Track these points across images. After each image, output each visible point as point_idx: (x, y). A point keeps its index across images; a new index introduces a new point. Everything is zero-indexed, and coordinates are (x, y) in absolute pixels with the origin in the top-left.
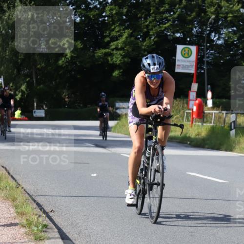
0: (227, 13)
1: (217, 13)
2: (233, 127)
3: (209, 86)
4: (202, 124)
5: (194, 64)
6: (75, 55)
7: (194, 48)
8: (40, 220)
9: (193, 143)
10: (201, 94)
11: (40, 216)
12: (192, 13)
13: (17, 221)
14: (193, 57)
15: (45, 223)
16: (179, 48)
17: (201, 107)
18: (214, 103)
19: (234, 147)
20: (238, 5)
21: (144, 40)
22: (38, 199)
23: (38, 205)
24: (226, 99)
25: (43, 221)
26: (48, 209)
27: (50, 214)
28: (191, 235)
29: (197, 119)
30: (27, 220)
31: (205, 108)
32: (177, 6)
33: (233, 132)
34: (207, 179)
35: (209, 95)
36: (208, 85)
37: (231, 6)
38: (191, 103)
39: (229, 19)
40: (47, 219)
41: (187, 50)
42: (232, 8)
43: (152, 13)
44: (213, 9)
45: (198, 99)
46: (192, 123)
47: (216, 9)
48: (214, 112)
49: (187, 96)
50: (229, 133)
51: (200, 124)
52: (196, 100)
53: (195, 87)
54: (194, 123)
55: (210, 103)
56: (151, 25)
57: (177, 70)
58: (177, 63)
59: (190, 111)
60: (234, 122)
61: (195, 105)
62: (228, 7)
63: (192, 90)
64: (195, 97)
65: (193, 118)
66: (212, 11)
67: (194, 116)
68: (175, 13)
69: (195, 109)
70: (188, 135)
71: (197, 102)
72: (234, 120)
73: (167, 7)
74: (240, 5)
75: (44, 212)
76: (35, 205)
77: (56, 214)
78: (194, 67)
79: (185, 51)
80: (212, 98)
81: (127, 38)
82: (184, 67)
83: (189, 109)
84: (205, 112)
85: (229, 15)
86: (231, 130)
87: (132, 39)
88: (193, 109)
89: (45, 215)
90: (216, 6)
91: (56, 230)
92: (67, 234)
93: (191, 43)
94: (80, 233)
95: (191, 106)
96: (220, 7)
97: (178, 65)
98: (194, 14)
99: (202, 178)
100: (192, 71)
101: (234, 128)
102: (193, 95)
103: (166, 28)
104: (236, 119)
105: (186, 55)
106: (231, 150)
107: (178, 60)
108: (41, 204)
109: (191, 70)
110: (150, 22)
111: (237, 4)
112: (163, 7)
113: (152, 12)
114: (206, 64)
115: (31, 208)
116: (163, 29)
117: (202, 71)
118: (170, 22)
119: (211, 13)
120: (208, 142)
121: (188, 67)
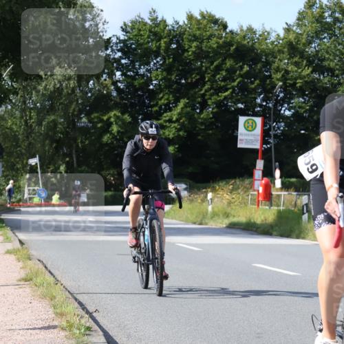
0: (296, 79)
1: (284, 79)
2: (305, 211)
3: (277, 164)
4: (270, 208)
5: (259, 138)
6: (122, 130)
7: (259, 120)
8: (83, 321)
9: (259, 230)
10: (268, 173)
11: (82, 317)
12: (255, 80)
13: (56, 323)
14: (258, 130)
15: (88, 325)
16: (242, 120)
17: (267, 188)
18: (283, 183)
19: (307, 234)
20: (308, 69)
21: (201, 112)
22: (80, 297)
23: (80, 304)
25: (86, 323)
26: (91, 309)
27: (94, 314)
28: (259, 337)
29: (264, 202)
30: (68, 321)
31: (272, 189)
32: (238, 72)
33: (305, 217)
34: (276, 272)
35: (277, 173)
36: (276, 162)
37: (300, 70)
38: (257, 183)
39: (298, 85)
40: (90, 320)
41: (250, 122)
42: (300, 73)
43: (208, 81)
44: (279, 75)
45: (265, 179)
46: (258, 205)
47: (283, 76)
48: (283, 193)
49: (251, 175)
50: (301, 218)
51: (267, 207)
52: (262, 179)
53: (260, 164)
54: (260, 207)
55: (278, 183)
56: (207, 94)
57: (240, 145)
58: (239, 137)
59: (256, 193)
60: (307, 205)
61: (261, 185)
62: (296, 71)
63: (257, 168)
64: (261, 176)
65: (259, 201)
66: (278, 77)
67: (260, 199)
68: (234, 81)
69: (261, 190)
70: (252, 221)
71: (263, 182)
72: (307, 202)
73: (224, 74)
74: (310, 69)
75: (88, 312)
76: (76, 305)
77: (101, 314)
78: (259, 142)
79: (248, 123)
80: (281, 177)
81: (182, 108)
82: (247, 142)
83: (254, 190)
84: (273, 193)
85: (298, 81)
86: (304, 214)
87: (189, 109)
88: (258, 191)
89: (87, 316)
90: (283, 72)
91: (101, 333)
92: (115, 338)
93: (255, 114)
94: (129, 336)
95: (256, 187)
96: (287, 72)
97: (241, 140)
98: (257, 82)
99: (270, 270)
100: (257, 146)
101: (307, 211)
102: (258, 174)
103: (226, 98)
104: (309, 202)
105: (250, 128)
106: (303, 238)
107: (241, 134)
108: (84, 303)
109: (255, 145)
110: (206, 91)
111: (306, 68)
112: (219, 74)
113: (207, 79)
114: (272, 138)
115: (72, 307)
116: (222, 98)
117: (269, 146)
118: (231, 90)
119: (278, 80)
120: (277, 228)
121: (252, 142)
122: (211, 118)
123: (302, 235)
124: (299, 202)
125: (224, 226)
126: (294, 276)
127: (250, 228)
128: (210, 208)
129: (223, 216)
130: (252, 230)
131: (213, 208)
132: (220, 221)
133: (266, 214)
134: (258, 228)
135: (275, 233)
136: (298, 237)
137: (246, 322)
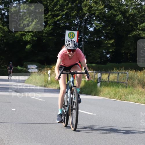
1: (89, 11)
2: (99, 81)
7: (76, 33)
16: (67, 32)
19: (100, 93)
20: (102, 6)
24: (95, 64)
32: (66, 7)
33: (99, 84)
37: (98, 6)
39: (96, 14)
42: (98, 8)
43: (50, 11)
44: (86, 8)
50: (97, 85)
56: (49, 17)
60: (100, 78)
62: (96, 7)
66: (86, 9)
68: (64, 11)
72: (100, 77)
73: (59, 7)
74: (103, 6)
79: (70, 34)
85: (96, 12)
86: (98, 83)
90: (89, 7)
96: (91, 7)
103: (58, 20)
104: (101, 76)
105: (71, 37)
106: (98, 95)
111: (101, 5)
112: (56, 7)
116: (56, 20)
118: (61, 16)
119: (86, 11)
120: (84, 90)
122: (51, 30)
123: (97, 94)
124: (96, 76)
125: (57, 88)
126: (92, 115)
128: (49, 79)
129: (56, 83)
131: (51, 79)
132: (55, 85)
136: (95, 95)
137: (67, 139)
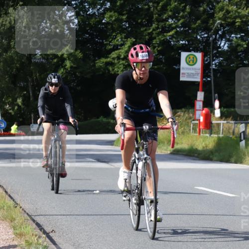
1: (224, 18)
2: (242, 138)
3: (216, 95)
4: (210, 136)
5: (200, 72)
6: (74, 66)
7: (199, 55)
8: (40, 241)
10: (208, 103)
11: (40, 237)
13: (15, 243)
14: (199, 65)
15: (45, 244)
16: (184, 55)
17: (208, 118)
18: (221, 112)
19: (244, 159)
22: (38, 219)
23: (38, 225)
24: (234, 108)
25: (43, 242)
26: (48, 230)
27: (51, 234)
29: (204, 130)
30: (27, 241)
31: (212, 119)
33: (243, 143)
34: (216, 193)
35: (217, 104)
36: (215, 93)
37: (239, 10)
38: (198, 113)
39: (237, 24)
40: (47, 240)
41: (191, 57)
45: (205, 109)
46: (199, 134)
48: (222, 122)
49: (193, 105)
50: (239, 145)
51: (207, 135)
52: (203, 110)
53: (200, 95)
54: (201, 134)
55: (217, 113)
56: (154, 32)
57: (182, 79)
58: (182, 71)
59: (197, 122)
60: (244, 132)
61: (202, 115)
62: (236, 11)
63: (198, 99)
64: (201, 106)
65: (200, 129)
66: (220, 16)
67: (201, 127)
69: (202, 119)
70: (194, 148)
71: (204, 112)
72: (244, 130)
75: (45, 232)
76: (34, 226)
77: (57, 234)
78: (200, 75)
79: (189, 58)
80: (220, 107)
82: (189, 75)
83: (196, 120)
84: (213, 122)
85: (237, 20)
86: (241, 141)
88: (200, 120)
89: (44, 236)
90: (224, 11)
93: (196, 50)
95: (197, 117)
96: (228, 11)
97: (183, 74)
98: (199, 22)
100: (198, 79)
101: (244, 138)
102: (199, 104)
104: (246, 127)
105: (191, 63)
106: (241, 163)
107: (183, 68)
108: (41, 224)
109: (196, 78)
110: (154, 30)
111: (245, 8)
112: (165, 13)
114: (212, 72)
115: (31, 228)
117: (209, 79)
120: (217, 154)
121: (193, 75)
124: (236, 129)
125: (169, 152)
126: (233, 197)
127: (192, 154)
130: (194, 156)
132: (165, 148)
133: (206, 141)
134: (199, 154)
135: (215, 158)
136: (236, 162)
